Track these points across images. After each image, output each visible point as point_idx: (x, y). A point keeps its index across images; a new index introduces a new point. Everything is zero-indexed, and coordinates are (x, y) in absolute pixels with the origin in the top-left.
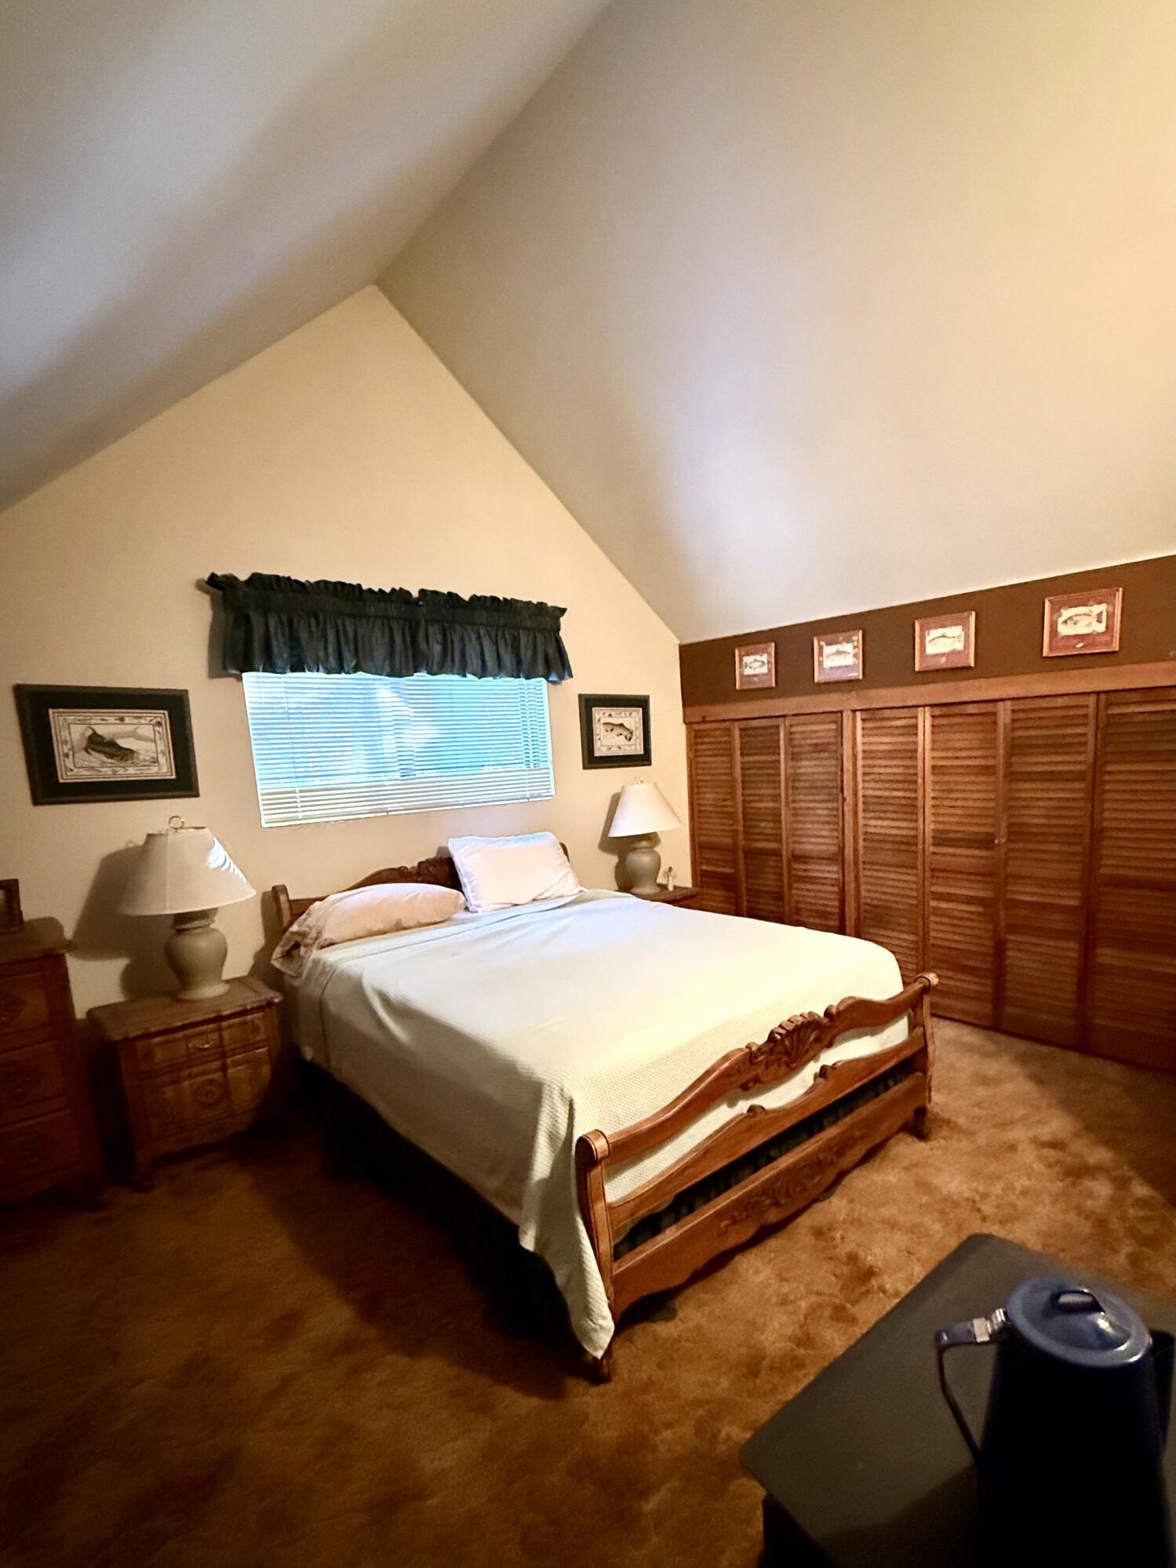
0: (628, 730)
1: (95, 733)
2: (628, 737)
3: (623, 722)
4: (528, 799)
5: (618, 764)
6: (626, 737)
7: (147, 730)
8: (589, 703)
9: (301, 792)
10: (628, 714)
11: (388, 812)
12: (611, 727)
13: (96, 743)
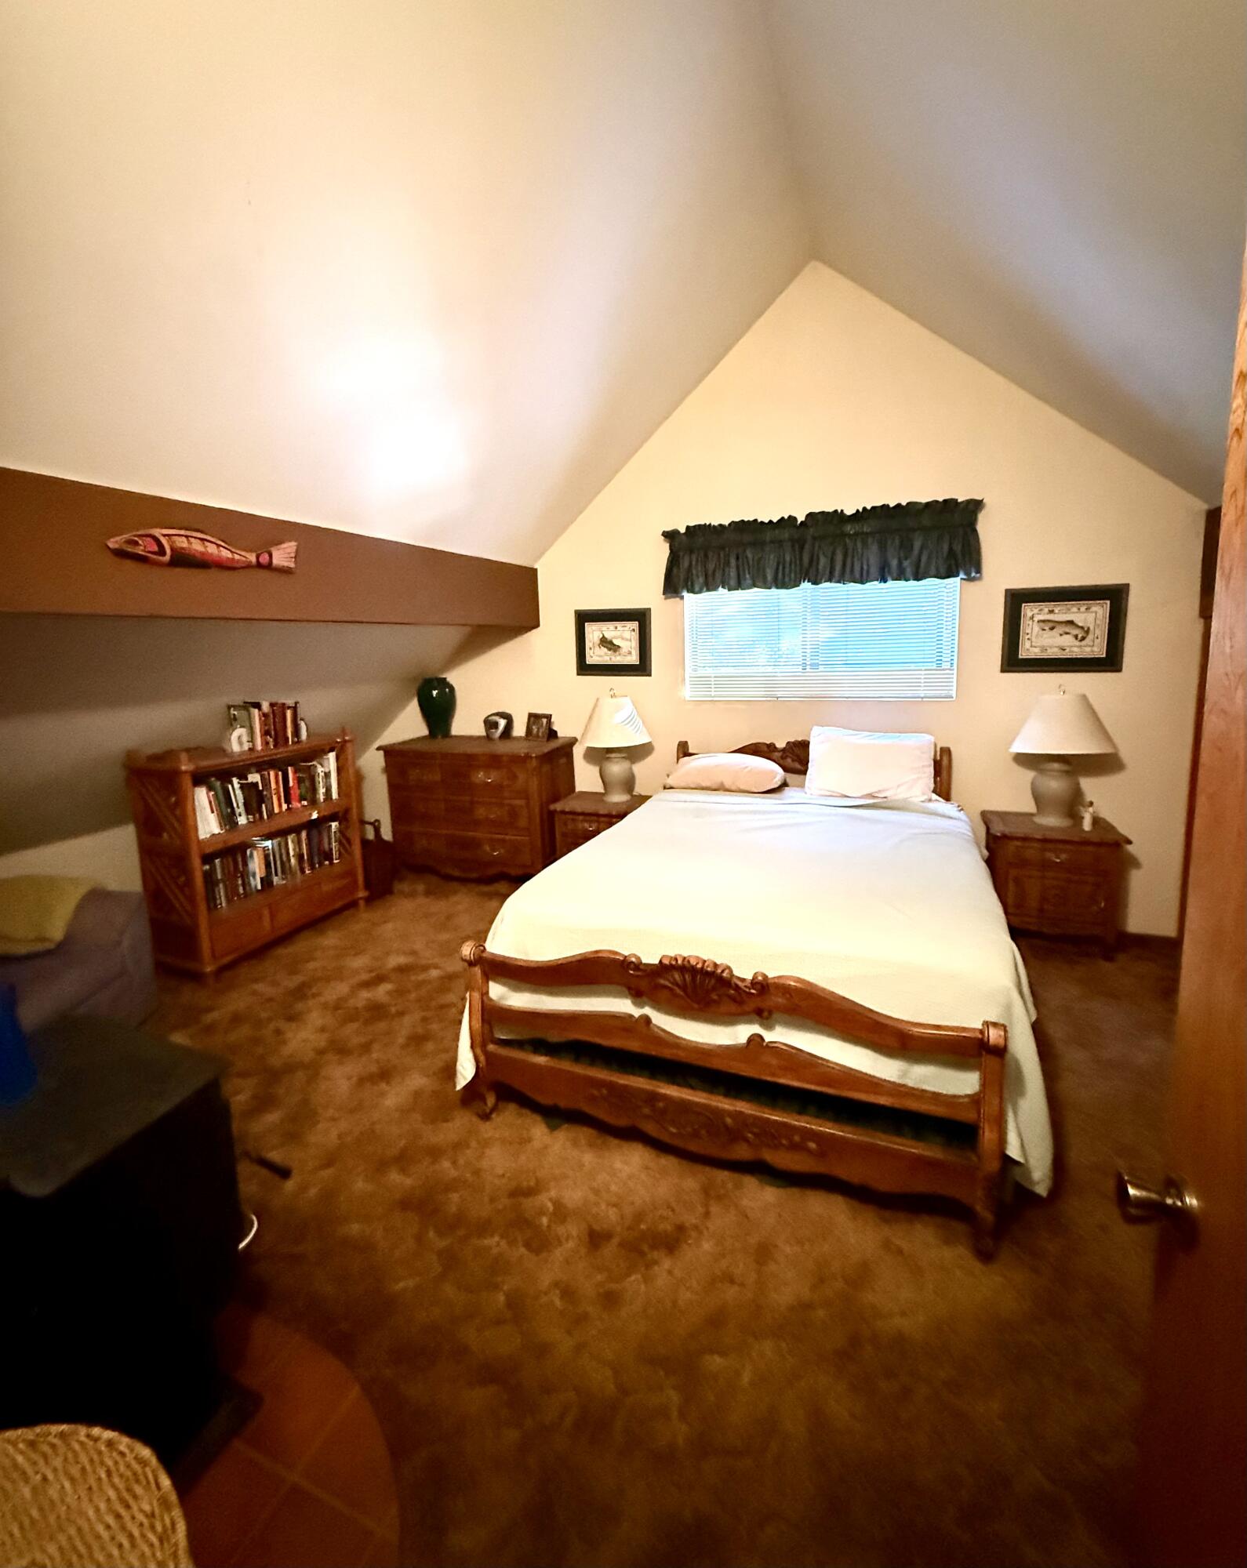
0: (1082, 628)
1: (603, 636)
2: (1080, 636)
3: (1074, 619)
4: (922, 698)
5: (1039, 669)
6: (1076, 637)
7: (627, 635)
8: (1016, 600)
9: (715, 677)
10: (1083, 609)
11: (778, 698)
12: (1051, 625)
13: (605, 642)
